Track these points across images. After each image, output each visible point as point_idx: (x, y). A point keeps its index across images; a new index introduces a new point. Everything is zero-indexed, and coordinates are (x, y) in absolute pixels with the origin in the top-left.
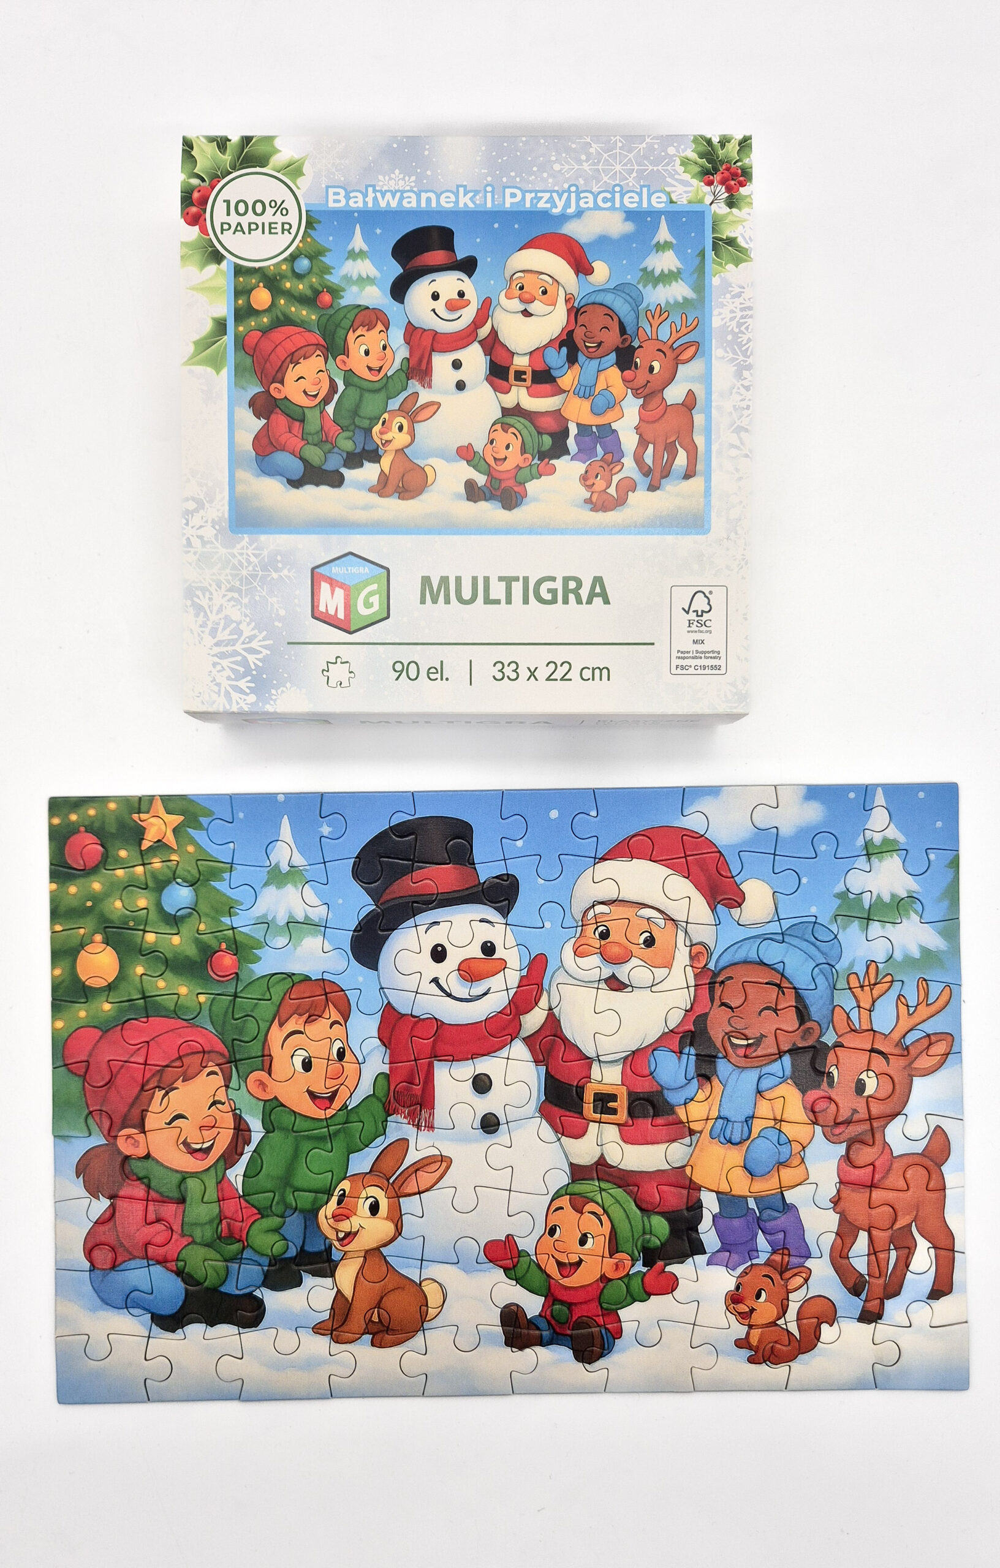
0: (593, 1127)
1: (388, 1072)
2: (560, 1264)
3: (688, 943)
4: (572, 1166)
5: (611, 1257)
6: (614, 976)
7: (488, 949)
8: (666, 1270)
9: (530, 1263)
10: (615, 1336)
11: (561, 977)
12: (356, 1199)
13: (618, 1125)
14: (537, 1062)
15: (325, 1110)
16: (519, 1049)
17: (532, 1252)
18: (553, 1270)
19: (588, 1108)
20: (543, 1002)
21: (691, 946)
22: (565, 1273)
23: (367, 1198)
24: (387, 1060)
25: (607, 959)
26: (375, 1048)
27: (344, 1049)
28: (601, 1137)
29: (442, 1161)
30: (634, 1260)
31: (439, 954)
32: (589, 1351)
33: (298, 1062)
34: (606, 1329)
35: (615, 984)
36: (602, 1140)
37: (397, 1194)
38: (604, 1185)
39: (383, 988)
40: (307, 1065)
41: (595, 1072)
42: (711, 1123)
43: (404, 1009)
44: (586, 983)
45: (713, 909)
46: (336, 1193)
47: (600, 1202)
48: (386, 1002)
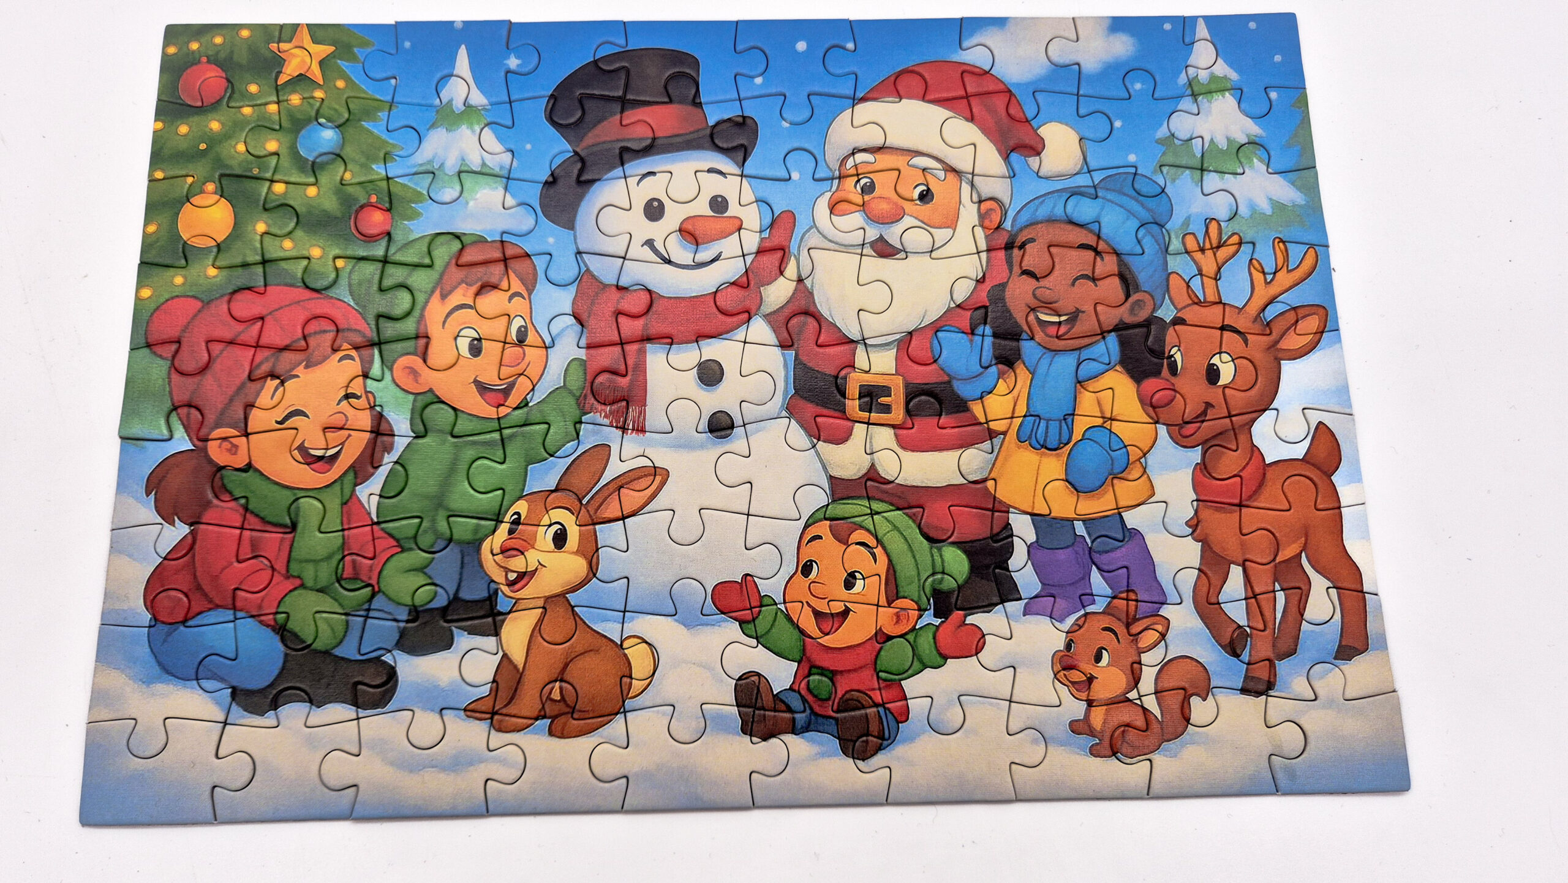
0: (859, 429)
1: (584, 358)
2: (818, 614)
3: (975, 198)
4: (831, 478)
5: (889, 607)
6: (881, 238)
7: (719, 204)
8: (967, 622)
9: (776, 614)
10: (899, 719)
11: (813, 239)
12: (534, 528)
13: (894, 426)
14: (783, 346)
15: (498, 407)
16: (759, 329)
17: (779, 598)
18: (808, 623)
19: (853, 405)
20: (791, 270)
21: (980, 202)
22: (826, 627)
23: (550, 526)
24: (583, 342)
25: (874, 219)
26: (568, 327)
27: (526, 327)
28: (871, 442)
29: (655, 475)
30: (922, 610)
31: (654, 211)
32: (863, 741)
33: (464, 344)
34: (885, 709)
35: (884, 250)
36: (871, 445)
37: (593, 520)
38: (877, 506)
39: (579, 253)
40: (476, 349)
41: (861, 358)
42: (1017, 422)
43: (609, 278)
44: (845, 248)
45: (1006, 158)
46: (507, 518)
47: (871, 528)
48: (584, 269)
